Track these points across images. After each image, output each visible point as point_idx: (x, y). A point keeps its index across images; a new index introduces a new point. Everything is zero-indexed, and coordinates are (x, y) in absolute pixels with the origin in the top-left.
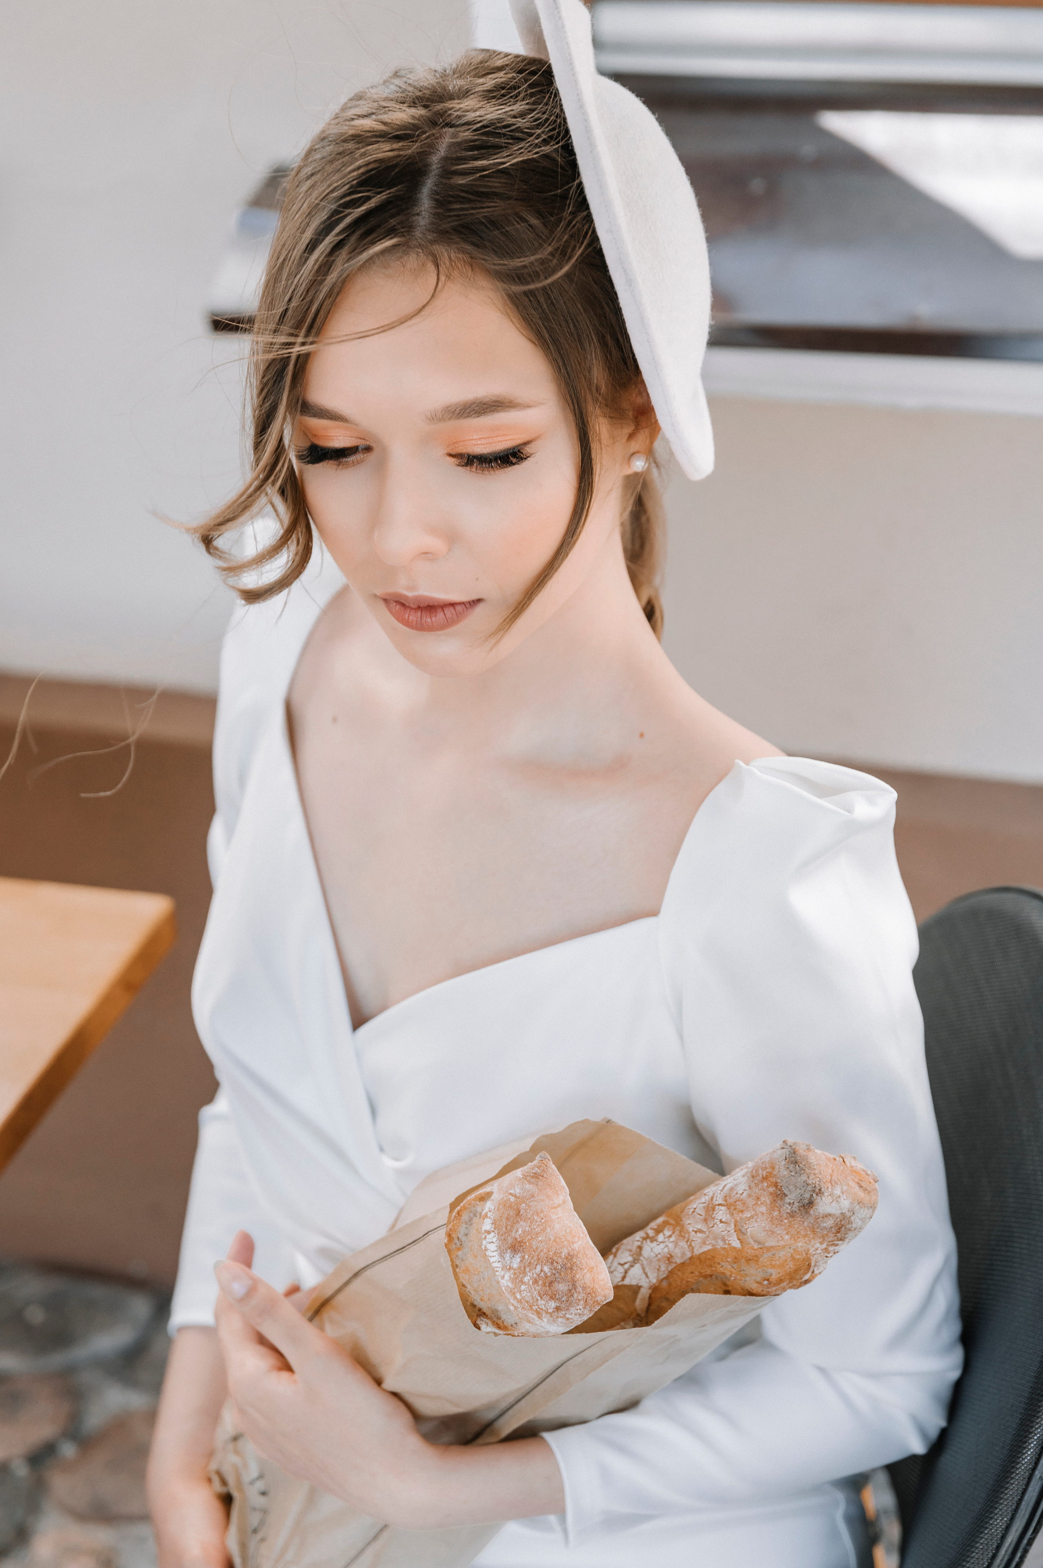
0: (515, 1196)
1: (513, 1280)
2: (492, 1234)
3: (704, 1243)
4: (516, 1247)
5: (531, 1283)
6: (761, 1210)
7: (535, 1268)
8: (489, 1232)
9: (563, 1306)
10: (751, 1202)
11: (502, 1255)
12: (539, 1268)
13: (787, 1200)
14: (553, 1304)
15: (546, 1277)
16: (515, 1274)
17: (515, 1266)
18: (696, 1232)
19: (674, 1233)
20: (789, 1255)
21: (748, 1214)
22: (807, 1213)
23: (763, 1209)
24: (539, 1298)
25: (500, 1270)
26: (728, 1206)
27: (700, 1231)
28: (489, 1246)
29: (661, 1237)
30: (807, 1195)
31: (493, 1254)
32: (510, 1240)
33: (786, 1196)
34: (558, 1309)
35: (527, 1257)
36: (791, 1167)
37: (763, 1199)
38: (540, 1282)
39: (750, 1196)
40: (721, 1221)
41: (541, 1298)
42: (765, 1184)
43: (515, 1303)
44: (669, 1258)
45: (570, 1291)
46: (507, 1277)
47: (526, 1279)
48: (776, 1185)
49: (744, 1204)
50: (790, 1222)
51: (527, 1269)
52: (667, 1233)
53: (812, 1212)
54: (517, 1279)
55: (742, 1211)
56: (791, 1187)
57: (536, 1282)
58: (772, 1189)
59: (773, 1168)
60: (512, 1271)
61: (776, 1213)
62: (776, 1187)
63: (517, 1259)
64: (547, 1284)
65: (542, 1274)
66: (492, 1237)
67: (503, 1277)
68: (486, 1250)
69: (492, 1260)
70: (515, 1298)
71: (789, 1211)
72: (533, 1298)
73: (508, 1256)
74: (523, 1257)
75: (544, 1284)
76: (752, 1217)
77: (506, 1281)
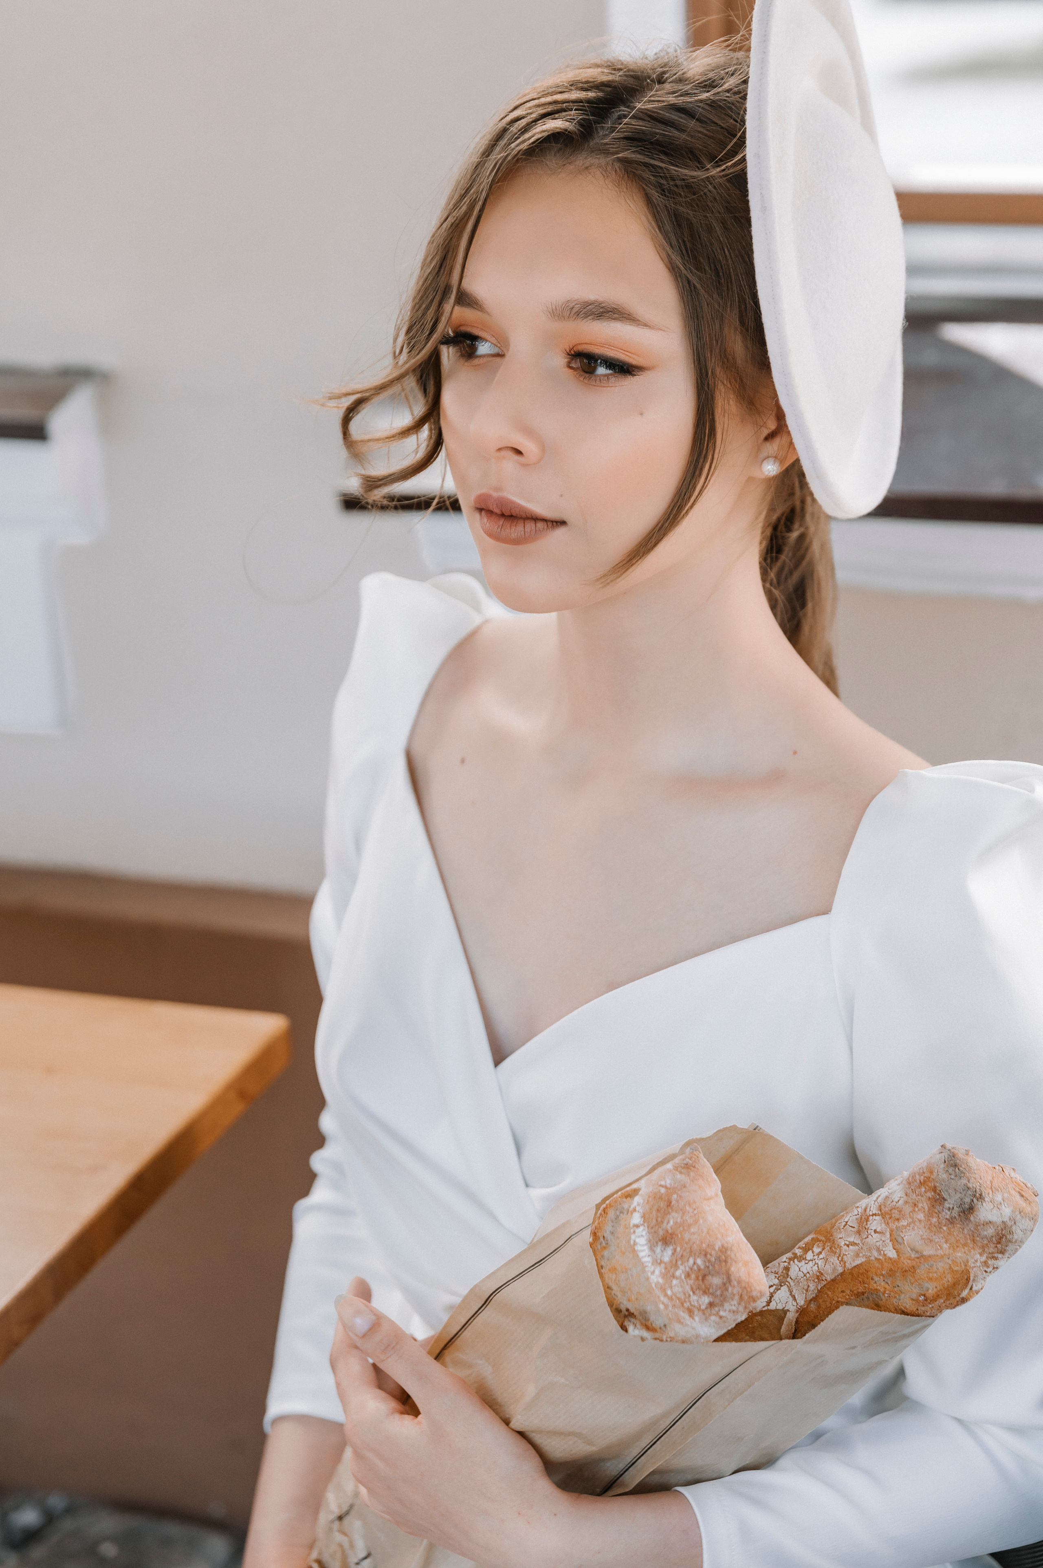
0: (666, 1187)
1: (664, 1275)
2: (642, 1228)
3: (857, 1255)
4: (666, 1240)
5: (683, 1277)
6: (919, 1217)
7: (688, 1261)
8: (637, 1226)
9: (717, 1301)
10: (908, 1209)
11: (652, 1249)
12: (691, 1261)
13: (947, 1205)
14: (706, 1300)
15: (699, 1270)
16: (666, 1268)
17: (666, 1259)
18: (848, 1246)
19: (823, 1249)
20: (948, 1267)
21: (904, 1223)
22: (968, 1219)
23: (921, 1216)
24: (691, 1293)
25: (650, 1265)
26: (883, 1215)
27: (853, 1244)
28: (638, 1240)
29: (809, 1255)
30: (967, 1200)
31: (642, 1248)
32: (661, 1232)
33: (945, 1200)
34: (711, 1305)
35: (678, 1249)
36: (951, 1170)
37: (920, 1205)
38: (693, 1276)
39: (906, 1202)
40: (875, 1231)
41: (694, 1293)
42: (923, 1189)
43: (666, 1300)
44: (819, 1276)
45: (724, 1284)
46: (657, 1272)
47: (678, 1273)
48: (934, 1189)
49: (900, 1211)
50: (949, 1229)
51: (679, 1263)
52: (817, 1250)
53: (972, 1218)
54: (668, 1275)
55: (898, 1220)
56: (950, 1191)
57: (688, 1276)
58: (929, 1194)
59: (931, 1172)
60: (663, 1265)
61: (935, 1220)
62: (935, 1191)
63: (669, 1251)
64: (700, 1278)
65: (695, 1267)
66: (642, 1231)
67: (653, 1273)
68: (635, 1244)
69: (641, 1254)
70: (666, 1295)
71: (948, 1217)
72: (685, 1294)
73: (658, 1250)
74: (675, 1250)
75: (697, 1278)
76: (908, 1225)
77: (656, 1277)
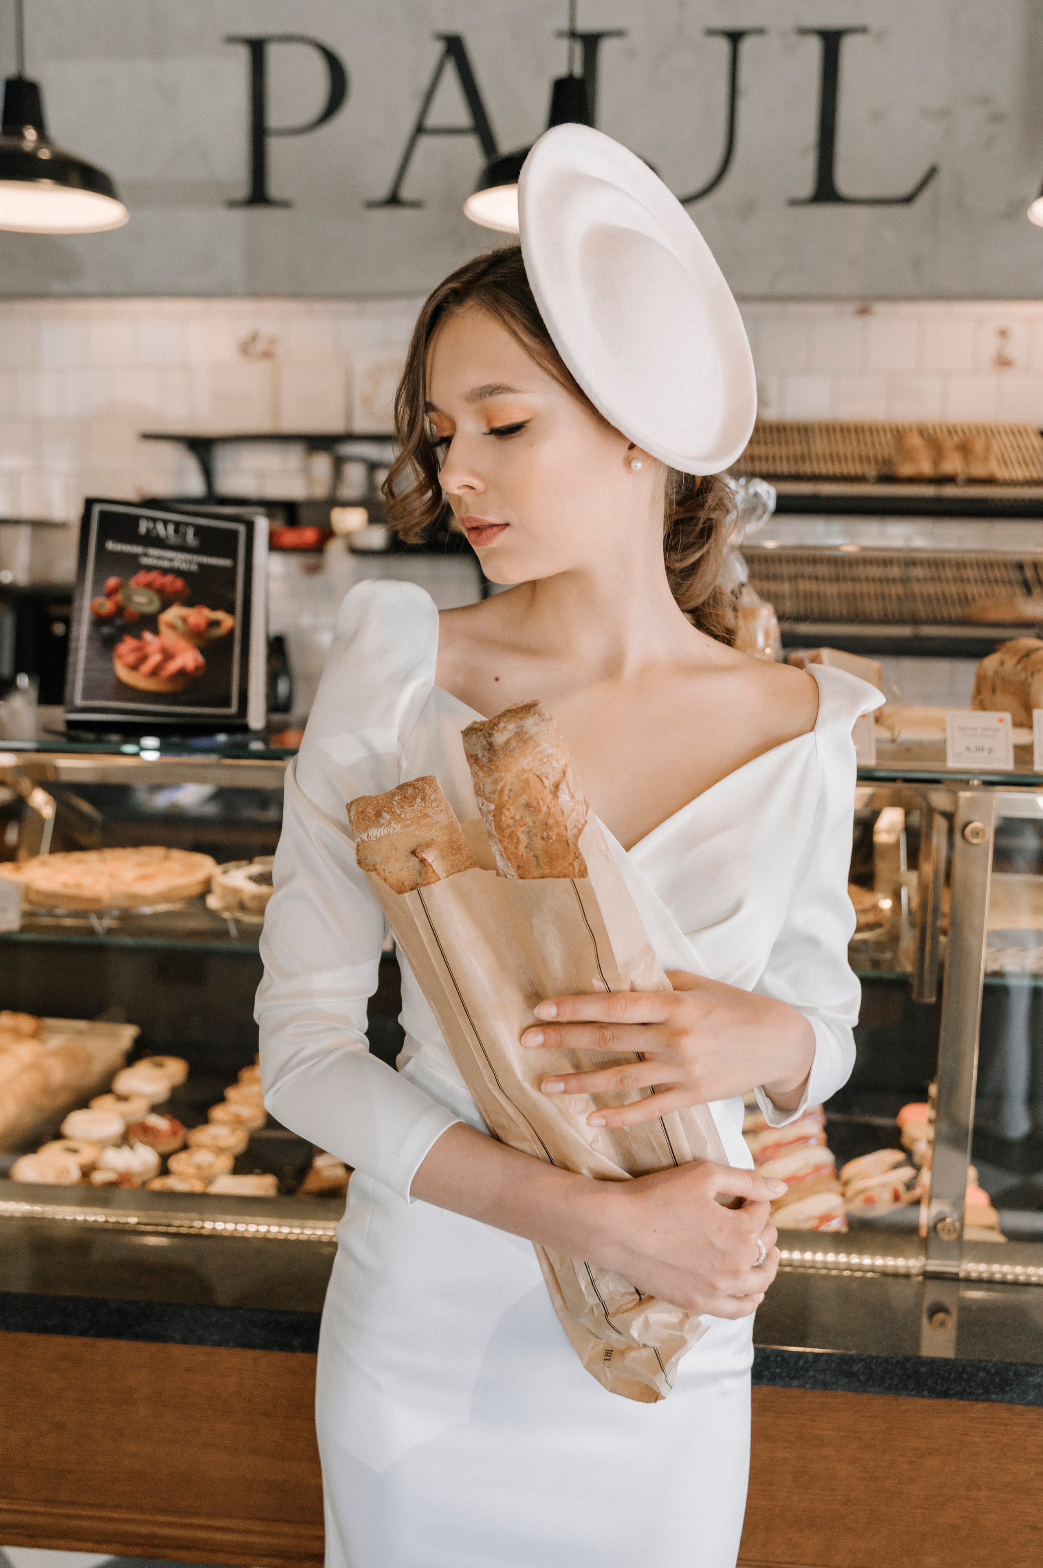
1: (397, 822)
5: (401, 810)
7: (394, 805)
11: (381, 826)
12: (394, 803)
14: (419, 800)
15: (401, 799)
17: (388, 817)
22: (495, 751)
24: (412, 808)
25: (389, 829)
31: (379, 833)
32: (374, 818)
33: (477, 755)
34: (423, 799)
35: (386, 809)
38: (403, 804)
41: (413, 806)
47: (398, 812)
51: (393, 810)
53: (496, 748)
57: (402, 807)
63: (385, 814)
64: (406, 800)
65: (399, 801)
69: (382, 834)
70: (410, 825)
72: (412, 813)
73: (382, 821)
75: (404, 802)
